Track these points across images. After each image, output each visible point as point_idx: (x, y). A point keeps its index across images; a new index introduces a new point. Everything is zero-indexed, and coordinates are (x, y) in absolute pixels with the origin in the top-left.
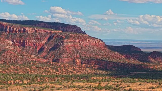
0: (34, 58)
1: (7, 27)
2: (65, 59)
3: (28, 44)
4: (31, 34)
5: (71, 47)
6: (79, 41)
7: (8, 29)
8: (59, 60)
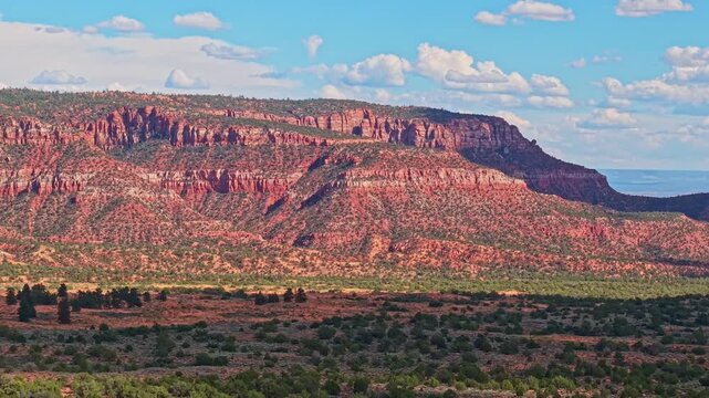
0: (217, 228)
1: (176, 124)
2: (333, 233)
3: (236, 185)
4: (255, 149)
5: (369, 195)
6: (409, 174)
7: (180, 131)
8: (313, 236)
